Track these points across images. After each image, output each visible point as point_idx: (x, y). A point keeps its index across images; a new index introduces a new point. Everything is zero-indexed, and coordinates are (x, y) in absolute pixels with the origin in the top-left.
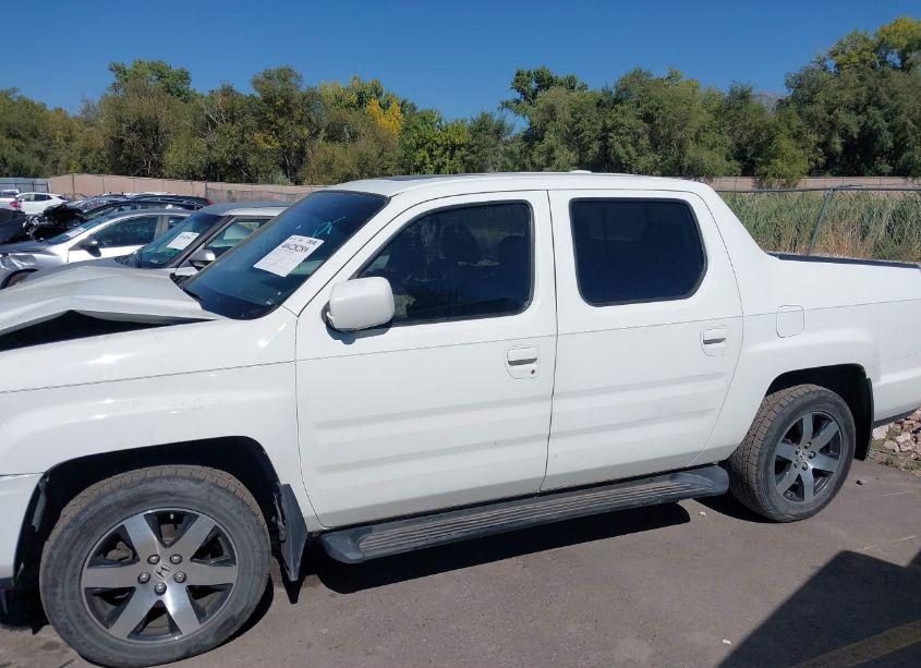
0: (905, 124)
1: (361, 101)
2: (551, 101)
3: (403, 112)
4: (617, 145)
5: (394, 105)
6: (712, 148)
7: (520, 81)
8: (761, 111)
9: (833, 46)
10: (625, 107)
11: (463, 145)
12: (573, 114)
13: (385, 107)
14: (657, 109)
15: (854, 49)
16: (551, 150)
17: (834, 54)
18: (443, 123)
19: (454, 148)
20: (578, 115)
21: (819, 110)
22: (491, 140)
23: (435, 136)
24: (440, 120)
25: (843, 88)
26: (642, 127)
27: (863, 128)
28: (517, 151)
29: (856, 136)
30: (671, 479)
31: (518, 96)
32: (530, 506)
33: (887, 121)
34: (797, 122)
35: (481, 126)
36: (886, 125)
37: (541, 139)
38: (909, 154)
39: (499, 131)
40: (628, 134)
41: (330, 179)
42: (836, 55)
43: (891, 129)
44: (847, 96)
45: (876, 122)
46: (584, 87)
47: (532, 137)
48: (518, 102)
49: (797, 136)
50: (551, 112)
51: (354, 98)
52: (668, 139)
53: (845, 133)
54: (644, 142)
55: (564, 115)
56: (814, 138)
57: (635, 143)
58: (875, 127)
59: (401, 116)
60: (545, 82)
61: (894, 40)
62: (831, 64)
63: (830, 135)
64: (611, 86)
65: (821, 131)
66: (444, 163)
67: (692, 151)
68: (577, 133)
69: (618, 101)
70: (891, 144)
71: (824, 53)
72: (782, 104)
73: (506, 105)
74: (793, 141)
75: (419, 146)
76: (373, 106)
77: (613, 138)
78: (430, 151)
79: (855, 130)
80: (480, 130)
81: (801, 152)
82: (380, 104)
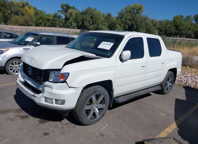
0: (138, 24)
1: (23, 6)
2: (71, 12)
3: (34, 10)
4: (86, 23)
5: (32, 8)
6: (104, 25)
7: (62, 6)
8: (113, 19)
9: (125, 7)
10: (87, 15)
11: (51, 19)
12: (76, 15)
13: (30, 8)
14: (94, 16)
15: (129, 8)
16: (71, 23)
17: (125, 9)
18: (46, 14)
19: (49, 20)
20: (77, 15)
21: (124, 20)
22: (58, 19)
23: (44, 17)
24: (45, 13)
25: (128, 16)
26: (91, 20)
27: (131, 24)
28: (63, 22)
29: (130, 25)
30: (153, 87)
31: (62, 9)
32: (138, 93)
33: (135, 23)
34: (120, 22)
35: (55, 16)
36: (135, 24)
37: (69, 20)
38: (139, 30)
39: (59, 17)
40: (88, 21)
41: (17, 24)
42: (126, 9)
43: (136, 25)
44: (129, 17)
45: (134, 23)
46: (76, 9)
47: (67, 19)
48: (62, 11)
49: (120, 24)
50: (71, 14)
51: (22, 5)
52: (96, 23)
53: (128, 25)
54: (91, 23)
55: (74, 15)
56: (123, 25)
57: (89, 23)
58: (133, 24)
59: (34, 11)
60: (68, 7)
61: (136, 7)
62: (125, 11)
63: (126, 25)
64: (84, 10)
65: (124, 24)
66: (46, 23)
67: (100, 26)
68: (77, 19)
69: (85, 13)
70: (136, 28)
71: (123, 8)
72: (117, 18)
73: (59, 11)
74: (119, 26)
75: (40, 19)
76: (27, 8)
77: (85, 22)
78: (43, 20)
79: (130, 24)
80: (55, 17)
81: (121, 28)
82: (28, 7)
